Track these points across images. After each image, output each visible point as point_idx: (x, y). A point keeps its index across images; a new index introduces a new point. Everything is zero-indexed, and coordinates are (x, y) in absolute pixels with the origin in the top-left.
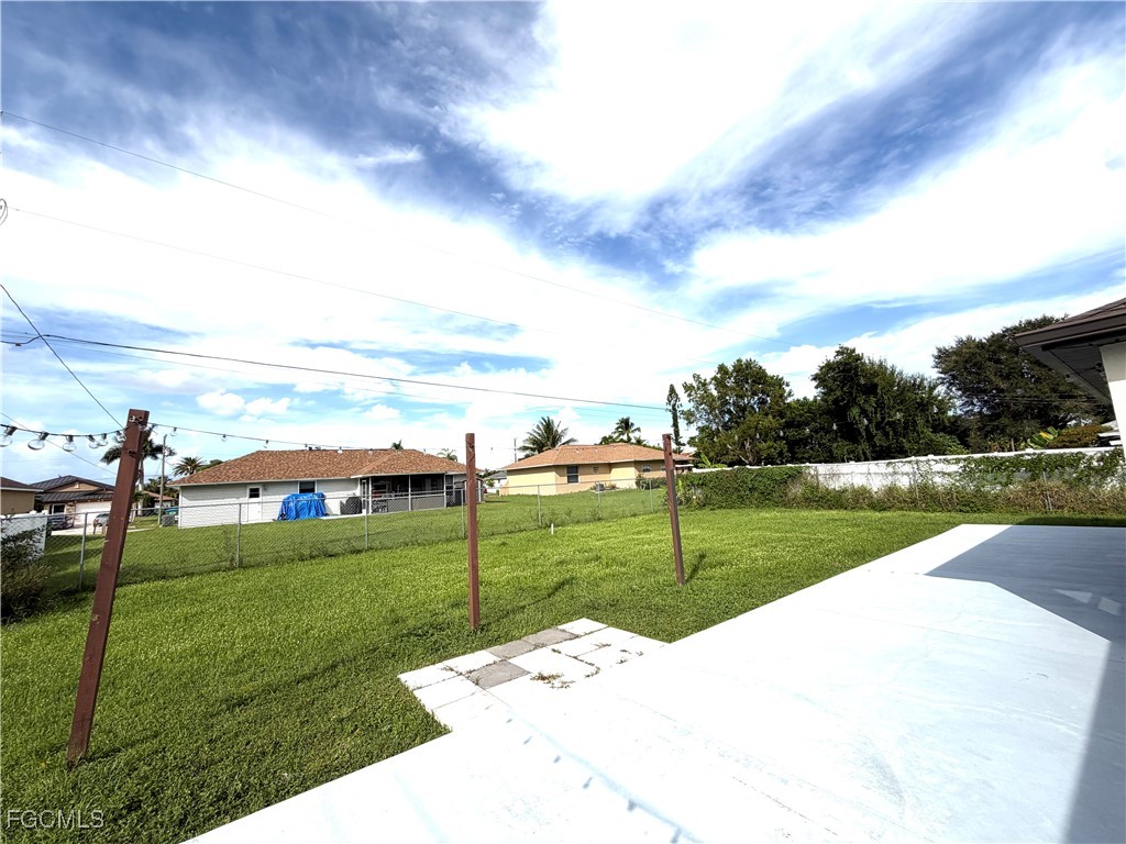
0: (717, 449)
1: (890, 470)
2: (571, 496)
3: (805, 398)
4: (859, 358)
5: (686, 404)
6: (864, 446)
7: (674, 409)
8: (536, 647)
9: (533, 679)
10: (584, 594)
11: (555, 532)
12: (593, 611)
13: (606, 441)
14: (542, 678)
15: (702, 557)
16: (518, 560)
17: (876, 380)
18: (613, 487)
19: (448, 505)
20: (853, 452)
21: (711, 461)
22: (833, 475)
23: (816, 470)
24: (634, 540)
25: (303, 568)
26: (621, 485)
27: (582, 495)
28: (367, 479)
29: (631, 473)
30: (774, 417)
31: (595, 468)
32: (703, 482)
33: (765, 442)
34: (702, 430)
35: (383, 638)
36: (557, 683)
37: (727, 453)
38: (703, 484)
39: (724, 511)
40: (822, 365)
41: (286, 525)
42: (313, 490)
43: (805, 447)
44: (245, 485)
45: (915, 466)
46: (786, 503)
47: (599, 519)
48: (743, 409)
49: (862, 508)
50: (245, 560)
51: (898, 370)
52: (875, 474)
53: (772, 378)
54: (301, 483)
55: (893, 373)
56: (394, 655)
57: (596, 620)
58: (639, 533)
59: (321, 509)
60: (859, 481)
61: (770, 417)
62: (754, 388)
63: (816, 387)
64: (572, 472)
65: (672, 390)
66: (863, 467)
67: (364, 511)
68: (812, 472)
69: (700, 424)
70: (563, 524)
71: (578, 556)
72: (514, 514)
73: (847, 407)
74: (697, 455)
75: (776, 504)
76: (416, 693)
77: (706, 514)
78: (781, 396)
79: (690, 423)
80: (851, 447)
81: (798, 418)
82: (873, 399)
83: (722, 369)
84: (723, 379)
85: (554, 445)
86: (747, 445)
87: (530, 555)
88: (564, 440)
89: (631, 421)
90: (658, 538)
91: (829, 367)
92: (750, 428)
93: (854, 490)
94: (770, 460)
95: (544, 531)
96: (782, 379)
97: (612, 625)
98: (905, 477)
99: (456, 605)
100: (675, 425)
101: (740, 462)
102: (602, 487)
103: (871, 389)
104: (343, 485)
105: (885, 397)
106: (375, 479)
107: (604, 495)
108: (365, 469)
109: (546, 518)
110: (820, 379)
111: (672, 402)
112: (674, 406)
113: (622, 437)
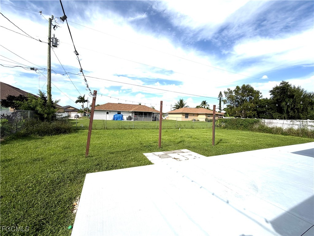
0: (232, 112)
1: (292, 123)
2: (186, 122)
3: (266, 98)
4: (289, 86)
5: (224, 97)
6: (285, 115)
7: (220, 99)
8: (174, 153)
9: (173, 158)
10: (186, 144)
11: (180, 130)
12: (189, 148)
13: (197, 107)
14: (175, 159)
15: (221, 140)
16: (170, 135)
17: (294, 93)
18: (198, 120)
19: (152, 121)
20: (280, 117)
21: (229, 115)
22: (270, 123)
23: (264, 121)
24: (202, 134)
25: (120, 131)
26: (201, 120)
27: (189, 122)
28: (133, 112)
29: (204, 117)
30: (254, 103)
31: (194, 114)
32: (226, 121)
33: (249, 111)
34: (228, 106)
35: (139, 146)
36: (178, 160)
37: (236, 114)
38: (226, 122)
39: (231, 130)
40: (274, 87)
41: (114, 121)
42: (120, 114)
43: (263, 114)
44: (106, 111)
45: (301, 123)
46: (252, 130)
47: (193, 128)
48: (243, 101)
49: (278, 134)
50: (107, 128)
51: (305, 90)
52: (286, 124)
53: (255, 91)
54: (118, 111)
55: (302, 91)
56: (141, 150)
57: (189, 150)
58: (204, 133)
59: (122, 119)
60: (279, 126)
61: (252, 103)
62: (248, 94)
63: (271, 95)
64: (187, 115)
65: (221, 93)
66: (282, 121)
67: (132, 120)
68: (263, 121)
69: (228, 104)
70: (183, 128)
71: (186, 136)
72: (170, 124)
73: (281, 102)
74: (226, 113)
75: (249, 130)
76: (147, 157)
77: (226, 130)
78: (258, 97)
79: (225, 103)
80: (280, 115)
81: (263, 105)
82: (291, 100)
83: (238, 87)
84: (238, 90)
85: (182, 107)
86: (243, 112)
87: (173, 134)
88: (185, 106)
89: (206, 102)
90: (210, 134)
91: (277, 88)
92: (245, 106)
93: (277, 128)
94: (250, 117)
95: (177, 129)
96: (259, 91)
97: (193, 151)
98: (297, 126)
99: (155, 142)
100: (220, 104)
101: (240, 117)
102: (195, 120)
103: (292, 96)
104: (127, 113)
105: (297, 99)
106: (135, 112)
107: (195, 122)
108: (133, 110)
109: (178, 126)
110: (272, 92)
111: (220, 97)
112: (220, 98)
113: (202, 106)
